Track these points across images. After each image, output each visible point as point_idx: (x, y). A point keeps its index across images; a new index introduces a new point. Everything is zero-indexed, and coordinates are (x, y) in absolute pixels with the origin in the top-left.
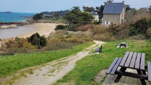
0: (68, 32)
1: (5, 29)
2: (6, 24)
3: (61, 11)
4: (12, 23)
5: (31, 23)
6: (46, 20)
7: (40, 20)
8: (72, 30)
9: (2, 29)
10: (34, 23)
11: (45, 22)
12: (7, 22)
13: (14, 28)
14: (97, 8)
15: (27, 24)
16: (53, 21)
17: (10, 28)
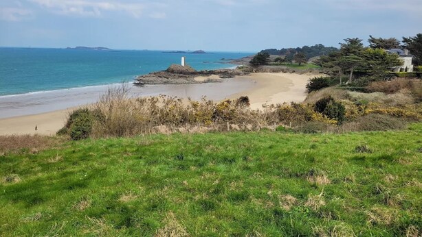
0: (351, 93)
1: (200, 83)
2: (202, 73)
3: (305, 48)
4: (211, 73)
5: (247, 72)
6: (275, 67)
7: (265, 67)
8: (357, 90)
9: (197, 82)
10: (252, 71)
11: (274, 72)
12: (204, 70)
13: (216, 81)
14: (405, 40)
15: (238, 74)
16: (292, 69)
17: (209, 81)
